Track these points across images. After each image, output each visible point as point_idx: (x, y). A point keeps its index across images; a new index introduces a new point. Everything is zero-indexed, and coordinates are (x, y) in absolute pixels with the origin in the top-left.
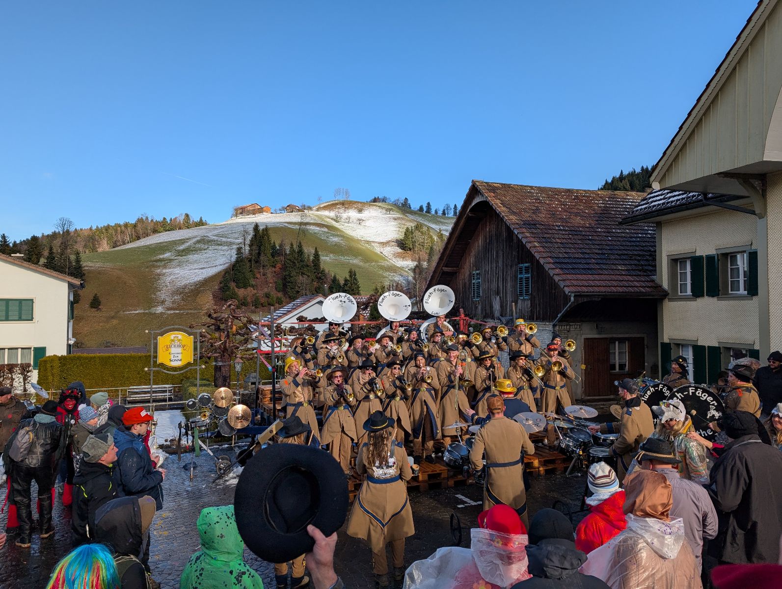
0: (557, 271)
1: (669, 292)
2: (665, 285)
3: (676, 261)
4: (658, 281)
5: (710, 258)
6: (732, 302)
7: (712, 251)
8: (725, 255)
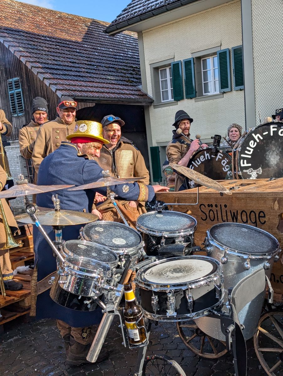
0: (47, 76)
1: (154, 99)
2: (150, 93)
3: (158, 70)
4: (144, 91)
5: (187, 63)
6: (207, 102)
7: (189, 56)
8: (199, 58)
